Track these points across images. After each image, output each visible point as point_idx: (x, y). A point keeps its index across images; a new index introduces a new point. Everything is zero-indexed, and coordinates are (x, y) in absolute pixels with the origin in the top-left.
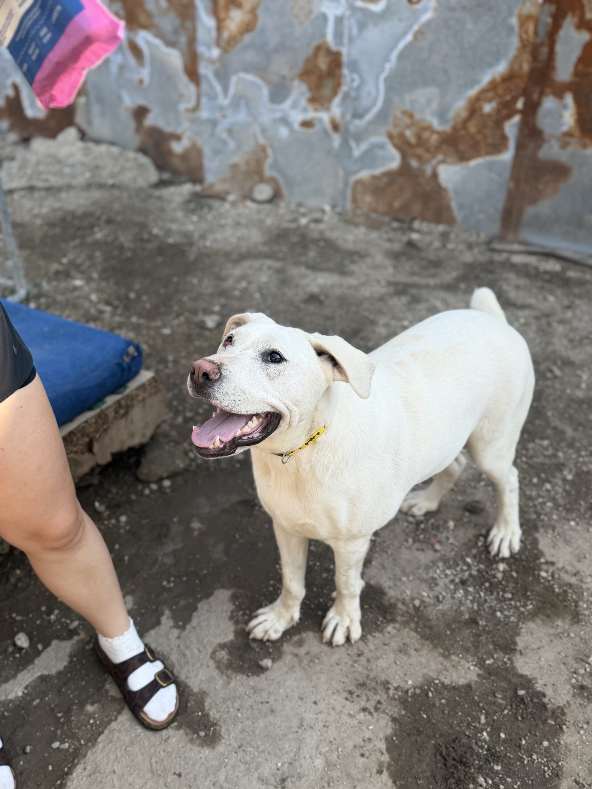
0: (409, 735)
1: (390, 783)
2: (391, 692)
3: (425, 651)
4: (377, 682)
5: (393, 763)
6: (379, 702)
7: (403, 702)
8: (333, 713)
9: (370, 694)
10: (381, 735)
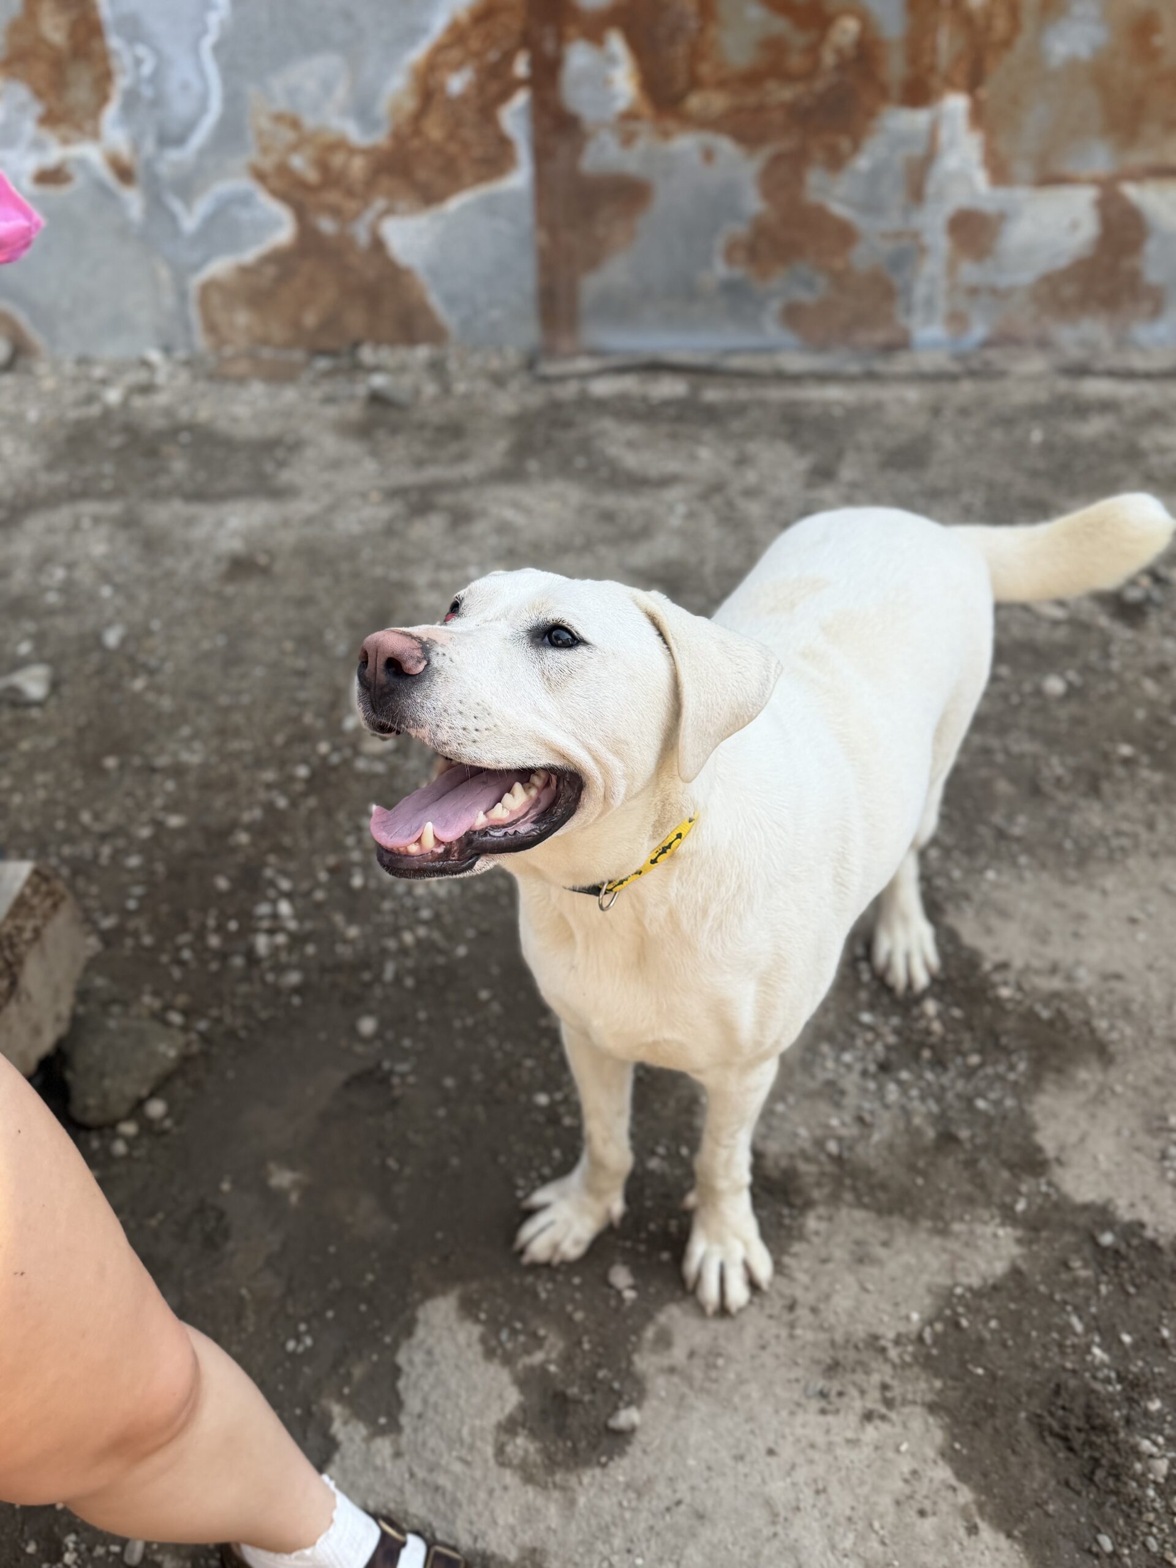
0: (976, 1424)
1: (1003, 1542)
2: (893, 1353)
3: (900, 1241)
4: (856, 1347)
5: (983, 1498)
6: (885, 1387)
7: (928, 1364)
8: (816, 1455)
9: (859, 1377)
10: (931, 1453)
